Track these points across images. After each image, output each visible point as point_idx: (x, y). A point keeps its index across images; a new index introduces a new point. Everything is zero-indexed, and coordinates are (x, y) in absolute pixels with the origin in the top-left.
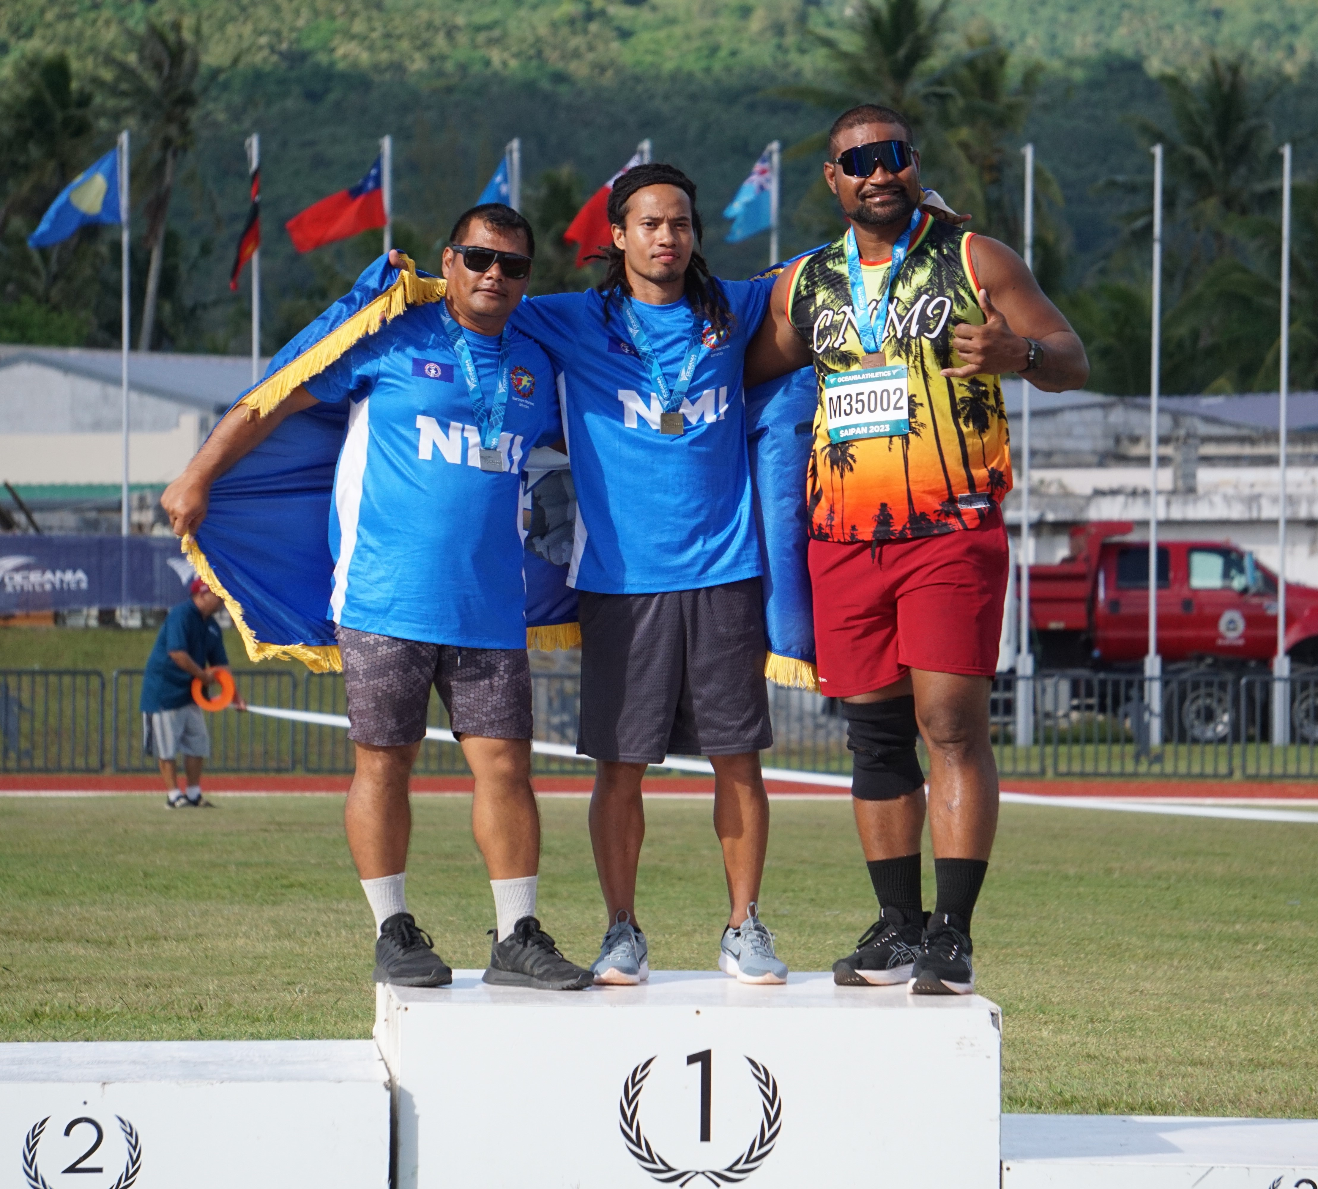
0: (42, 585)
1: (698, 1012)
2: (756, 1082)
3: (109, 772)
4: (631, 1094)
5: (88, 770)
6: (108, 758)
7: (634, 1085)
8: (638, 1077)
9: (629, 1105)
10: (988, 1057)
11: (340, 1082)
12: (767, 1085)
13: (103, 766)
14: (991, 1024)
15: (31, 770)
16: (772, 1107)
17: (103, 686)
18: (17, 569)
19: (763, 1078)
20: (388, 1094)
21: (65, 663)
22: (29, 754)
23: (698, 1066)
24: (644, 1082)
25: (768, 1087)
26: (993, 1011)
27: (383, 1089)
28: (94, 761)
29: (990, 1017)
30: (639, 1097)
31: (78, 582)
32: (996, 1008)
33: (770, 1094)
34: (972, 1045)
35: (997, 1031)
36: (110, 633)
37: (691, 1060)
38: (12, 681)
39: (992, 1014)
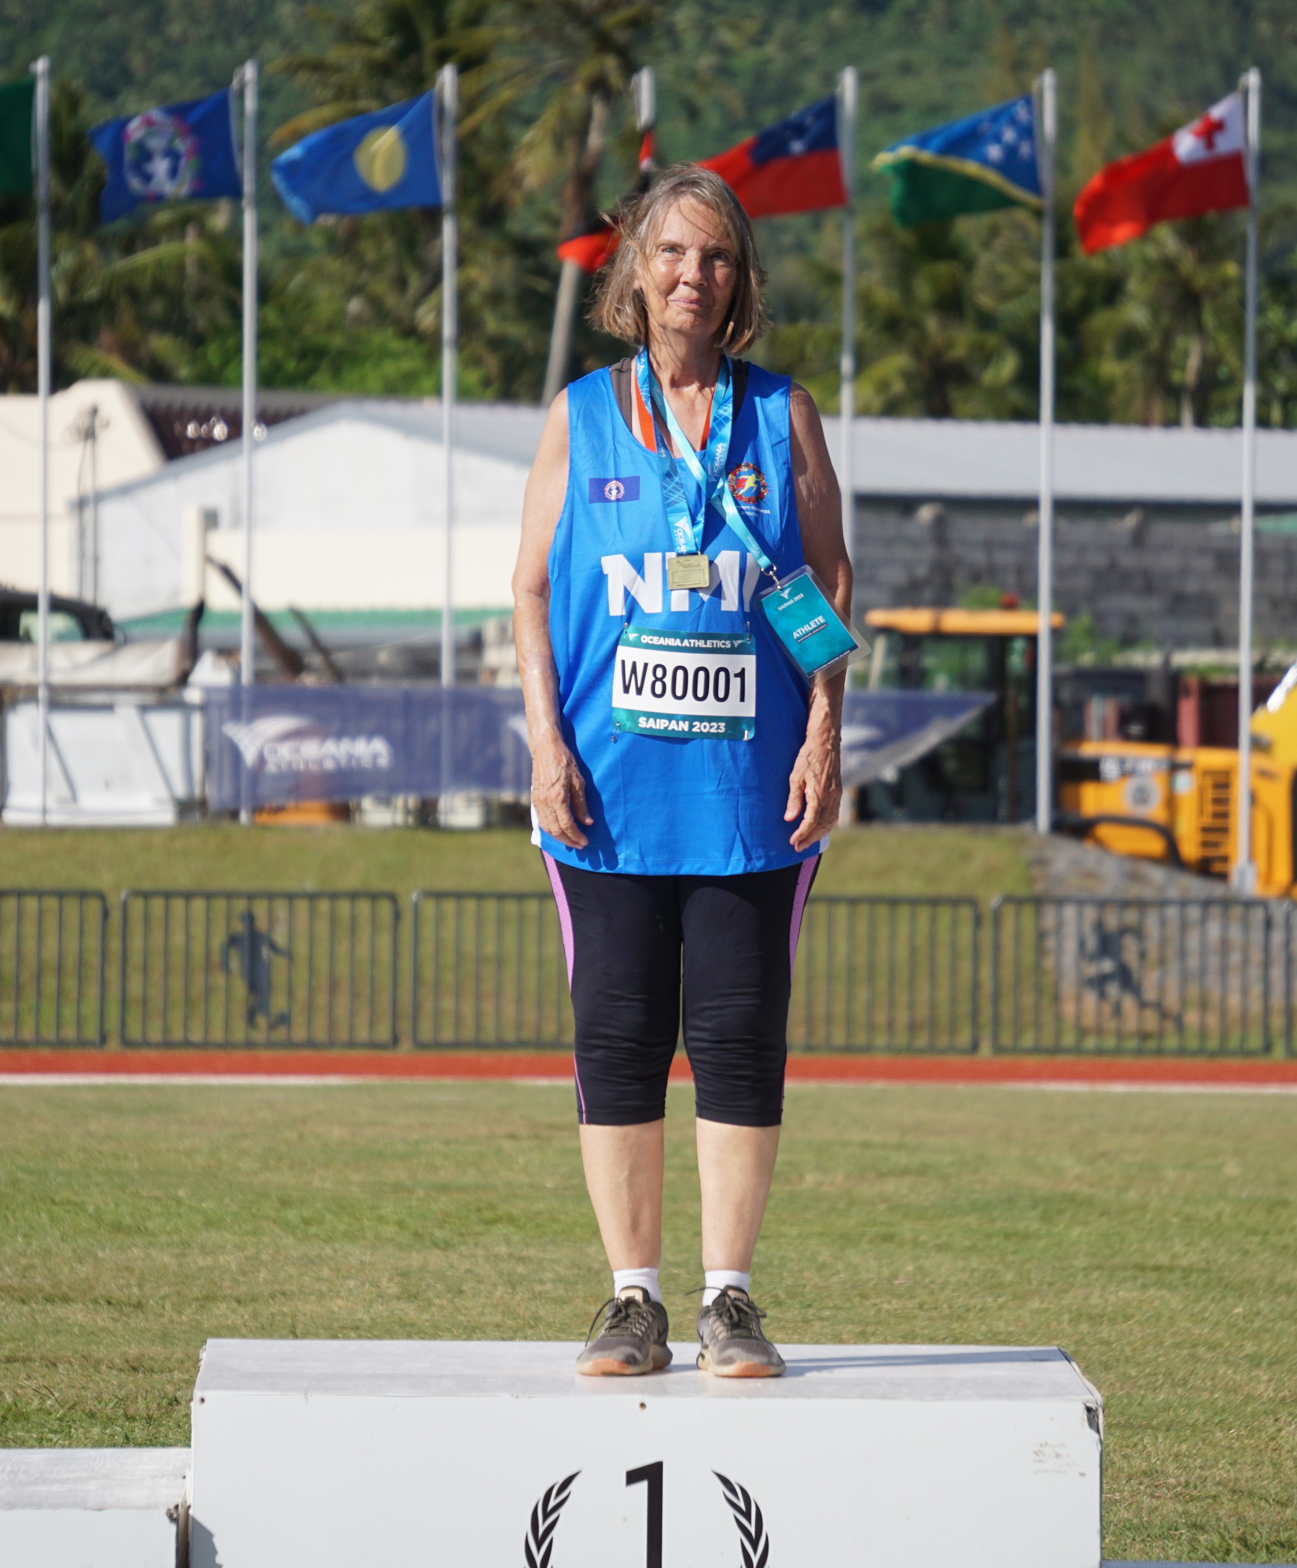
0: (320, 762)
1: (643, 1405)
2: (731, 1511)
3: (406, 1048)
4: (541, 1529)
5: (373, 1045)
6: (405, 1026)
7: (546, 1516)
8: (552, 1503)
9: (539, 1547)
10: (1083, 1474)
11: (100, 1510)
12: (747, 1516)
13: (395, 1040)
14: (1086, 1424)
15: (290, 1044)
16: (755, 1550)
17: (397, 916)
18: (287, 737)
19: (742, 1505)
20: (173, 1529)
21: (352, 881)
22: (284, 1020)
23: (643, 1487)
24: (562, 1511)
25: (749, 1520)
26: (1089, 1405)
27: (166, 1520)
28: (383, 1033)
29: (1086, 1412)
30: (554, 1533)
31: (375, 757)
32: (1096, 1398)
33: (752, 1529)
34: (1058, 1456)
35: (1097, 1436)
36: (423, 836)
37: (633, 1477)
38: (260, 909)
39: (1089, 1410)
